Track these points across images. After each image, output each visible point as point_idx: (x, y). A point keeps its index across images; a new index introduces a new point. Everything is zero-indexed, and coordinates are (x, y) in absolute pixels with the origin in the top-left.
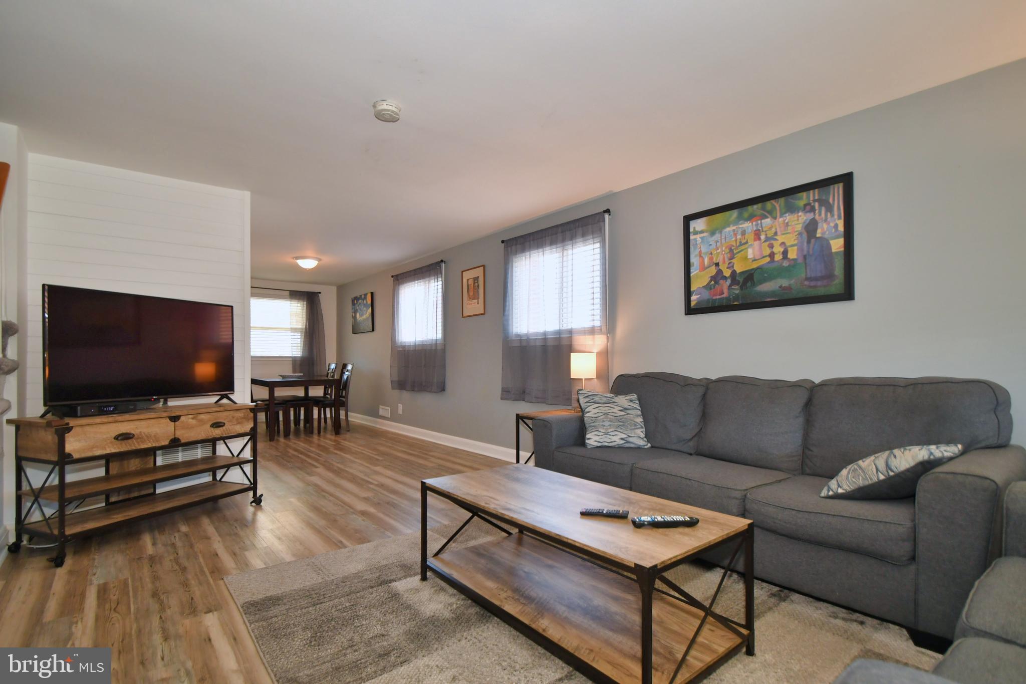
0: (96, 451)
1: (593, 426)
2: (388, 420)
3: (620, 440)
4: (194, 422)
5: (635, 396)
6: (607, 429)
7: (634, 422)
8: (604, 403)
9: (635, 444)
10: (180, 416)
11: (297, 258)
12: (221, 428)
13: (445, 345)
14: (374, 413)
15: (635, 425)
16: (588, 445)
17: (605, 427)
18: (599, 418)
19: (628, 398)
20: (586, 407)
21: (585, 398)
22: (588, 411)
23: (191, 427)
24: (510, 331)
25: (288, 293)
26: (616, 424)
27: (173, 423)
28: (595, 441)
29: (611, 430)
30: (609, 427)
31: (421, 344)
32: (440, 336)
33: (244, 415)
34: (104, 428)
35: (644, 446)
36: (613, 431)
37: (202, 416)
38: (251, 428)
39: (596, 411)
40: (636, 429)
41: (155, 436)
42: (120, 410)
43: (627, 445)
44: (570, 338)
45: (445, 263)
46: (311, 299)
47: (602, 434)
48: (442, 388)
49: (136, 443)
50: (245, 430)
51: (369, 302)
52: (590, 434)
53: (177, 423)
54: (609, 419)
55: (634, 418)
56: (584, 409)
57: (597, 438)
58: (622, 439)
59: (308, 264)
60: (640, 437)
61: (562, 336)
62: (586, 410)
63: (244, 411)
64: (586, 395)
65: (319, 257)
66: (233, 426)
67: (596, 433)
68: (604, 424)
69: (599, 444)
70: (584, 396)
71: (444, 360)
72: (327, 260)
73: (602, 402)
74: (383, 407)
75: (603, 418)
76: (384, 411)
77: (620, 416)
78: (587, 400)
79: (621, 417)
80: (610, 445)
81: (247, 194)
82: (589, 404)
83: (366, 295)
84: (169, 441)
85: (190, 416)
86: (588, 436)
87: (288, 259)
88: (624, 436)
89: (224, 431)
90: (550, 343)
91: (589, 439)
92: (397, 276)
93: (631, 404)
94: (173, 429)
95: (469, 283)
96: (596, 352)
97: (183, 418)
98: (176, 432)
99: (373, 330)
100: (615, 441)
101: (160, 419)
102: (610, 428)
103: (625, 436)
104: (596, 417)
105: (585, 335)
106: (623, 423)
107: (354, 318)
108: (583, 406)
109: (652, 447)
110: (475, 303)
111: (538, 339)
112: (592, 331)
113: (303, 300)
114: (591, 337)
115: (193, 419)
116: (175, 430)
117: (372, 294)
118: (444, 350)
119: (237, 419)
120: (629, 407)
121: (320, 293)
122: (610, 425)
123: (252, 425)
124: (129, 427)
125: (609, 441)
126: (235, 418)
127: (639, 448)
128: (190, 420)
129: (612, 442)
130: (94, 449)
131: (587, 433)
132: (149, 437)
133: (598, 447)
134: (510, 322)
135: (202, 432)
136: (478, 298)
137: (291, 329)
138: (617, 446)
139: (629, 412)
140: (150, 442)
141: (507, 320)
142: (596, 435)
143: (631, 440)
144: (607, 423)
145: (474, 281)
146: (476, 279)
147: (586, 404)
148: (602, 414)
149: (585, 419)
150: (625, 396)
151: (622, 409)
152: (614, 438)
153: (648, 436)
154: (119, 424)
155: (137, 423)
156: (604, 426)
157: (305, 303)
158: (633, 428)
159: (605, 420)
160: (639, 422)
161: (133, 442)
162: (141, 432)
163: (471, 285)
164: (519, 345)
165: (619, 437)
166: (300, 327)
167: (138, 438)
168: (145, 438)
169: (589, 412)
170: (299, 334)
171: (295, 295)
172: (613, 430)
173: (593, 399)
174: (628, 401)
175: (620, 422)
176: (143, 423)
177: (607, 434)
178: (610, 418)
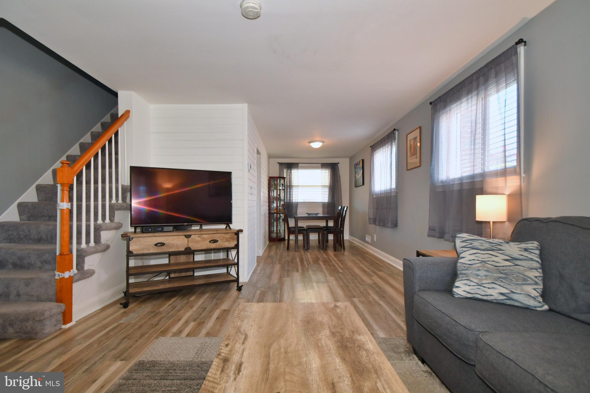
0: (145, 251)
1: (465, 274)
2: (370, 245)
3: (499, 295)
4: (199, 239)
5: (535, 244)
6: (482, 279)
7: (524, 275)
8: (484, 250)
9: (521, 303)
10: (191, 235)
11: (310, 142)
12: (216, 243)
13: (397, 193)
14: (363, 239)
15: (524, 280)
16: (455, 294)
17: (479, 277)
18: (474, 266)
19: (524, 245)
20: (462, 251)
21: (463, 242)
22: (463, 256)
23: (197, 242)
24: (436, 178)
25: (320, 165)
26: (496, 275)
27: (187, 239)
28: (464, 291)
29: (487, 282)
30: (484, 278)
31: (384, 192)
32: (394, 186)
33: (231, 237)
34: (149, 239)
35: (536, 307)
36: (488, 283)
37: (204, 236)
38: (235, 245)
39: (472, 257)
40: (525, 284)
41: (177, 245)
42: (155, 231)
43: (509, 302)
44: (482, 182)
45: (398, 131)
46: (333, 168)
47: (474, 284)
48: (395, 225)
49: (166, 249)
50: (232, 245)
51: (361, 166)
52: (459, 282)
53: (189, 239)
54: (486, 269)
55: (525, 270)
56: (459, 254)
57: (467, 288)
58: (502, 294)
59: (316, 145)
60: (530, 296)
61: (475, 180)
62: (461, 255)
63: (230, 234)
64: (464, 239)
65: (322, 140)
66: (223, 243)
67: (466, 282)
68: (478, 273)
69: (469, 296)
70: (461, 240)
71: (396, 204)
72: (328, 141)
73: (482, 248)
74: (368, 235)
75: (479, 267)
76: (368, 239)
77: (503, 266)
78: (464, 244)
79: (504, 268)
80: (485, 298)
81: (246, 105)
82: (465, 249)
83: (360, 161)
84: (184, 248)
85: (197, 235)
86: (457, 284)
87: (305, 143)
88: (504, 291)
89: (217, 245)
90: (465, 187)
91: (458, 287)
92: (373, 146)
93: (526, 254)
94: (187, 242)
95: (411, 143)
96: (507, 194)
97: (192, 236)
98: (189, 244)
99: (363, 184)
100: (492, 295)
101: (179, 236)
102: (486, 279)
103: (507, 291)
104: (471, 265)
105: (498, 177)
106: (506, 275)
107: (355, 177)
108: (459, 250)
109: (550, 310)
110: (414, 158)
111: (456, 184)
112: (504, 173)
113: (329, 168)
114: (503, 178)
115: (198, 237)
116: (188, 242)
117: (363, 160)
118: (396, 196)
119: (226, 239)
120: (521, 257)
121: (339, 163)
122: (486, 276)
123: (236, 243)
124: (162, 239)
125: (484, 293)
126: (225, 238)
127: (527, 309)
128: (197, 238)
129: (487, 295)
130: (144, 250)
131: (457, 280)
132: (173, 245)
133: (467, 298)
134: (436, 171)
135: (204, 245)
136: (416, 154)
137: (322, 186)
138: (494, 301)
139: (518, 262)
140: (174, 248)
141: (433, 170)
142: (466, 284)
143: (515, 296)
144: (482, 273)
145: (414, 140)
146: (415, 139)
147: (462, 249)
148: (478, 262)
149: (459, 265)
150: (518, 243)
151: (509, 258)
152: (490, 292)
153: (544, 295)
154: (157, 238)
155: (167, 237)
156: (478, 275)
157: (330, 170)
158: (520, 283)
159: (480, 268)
160: (532, 277)
161: (164, 247)
162: (169, 242)
163: (412, 144)
164: (442, 190)
165: (497, 291)
166: (328, 184)
167: (167, 246)
168: (171, 246)
169: (463, 258)
170: (328, 189)
171: (324, 166)
172: (490, 281)
173: (471, 244)
174: (520, 249)
175: (501, 273)
176: (170, 238)
177: (481, 286)
178: (488, 268)
